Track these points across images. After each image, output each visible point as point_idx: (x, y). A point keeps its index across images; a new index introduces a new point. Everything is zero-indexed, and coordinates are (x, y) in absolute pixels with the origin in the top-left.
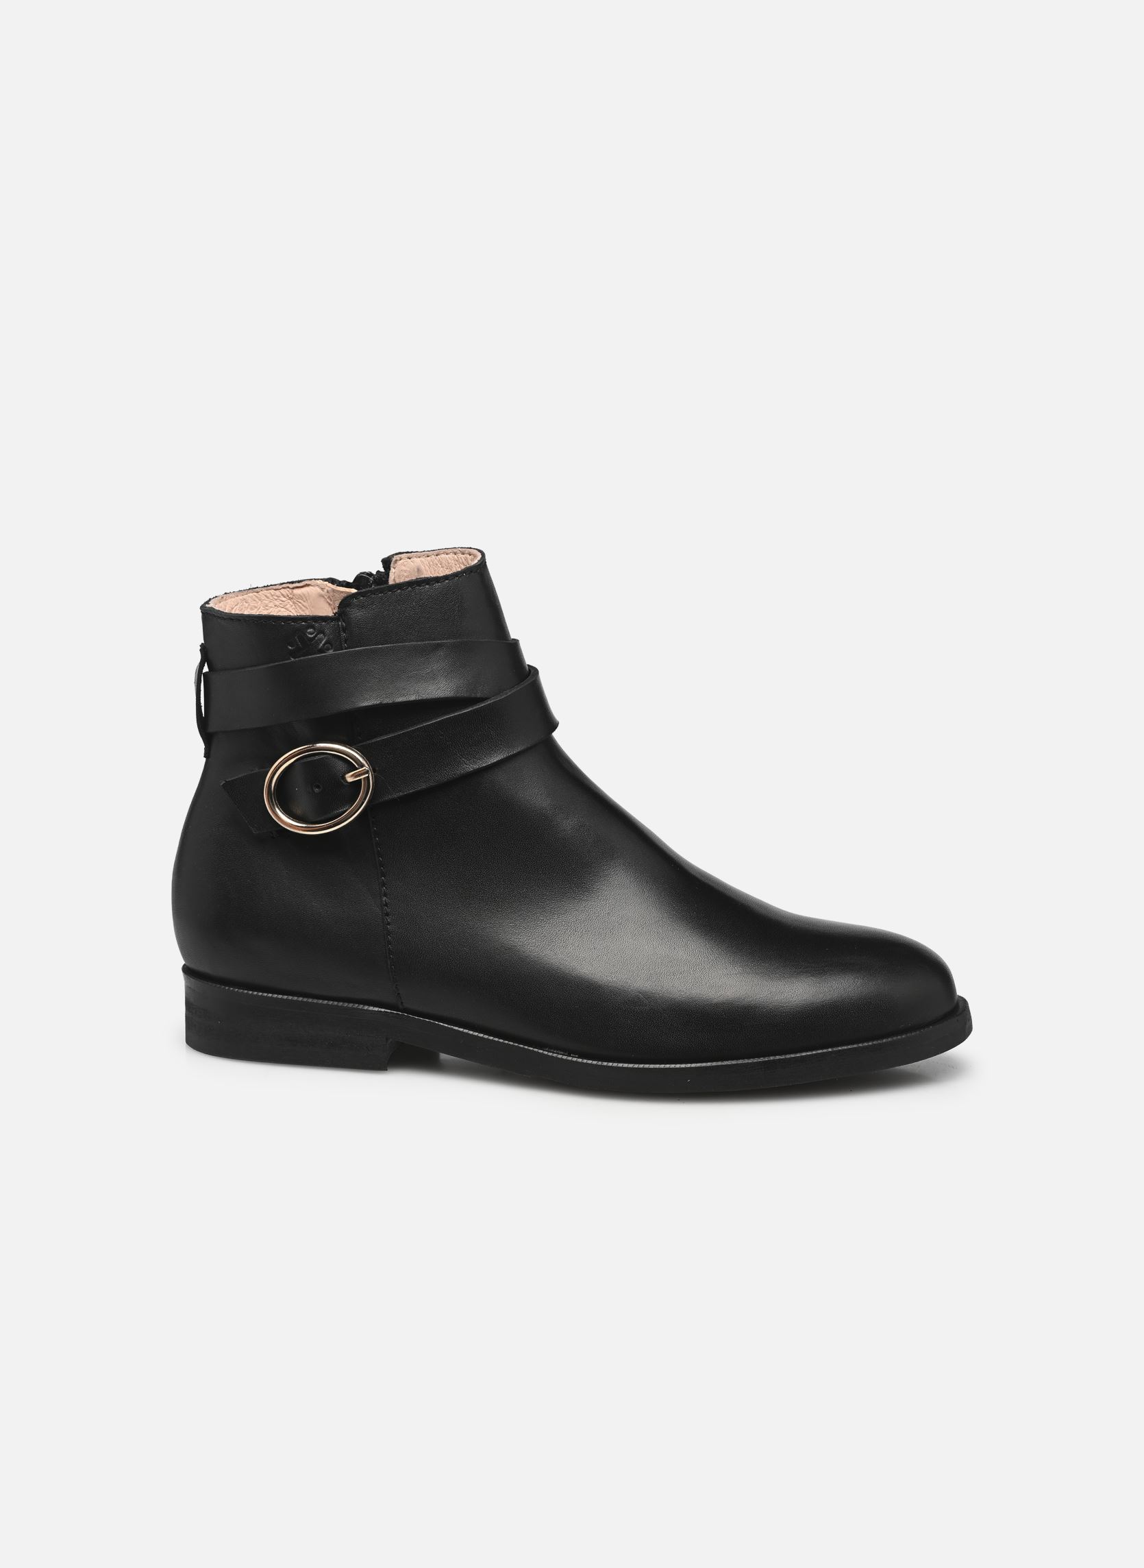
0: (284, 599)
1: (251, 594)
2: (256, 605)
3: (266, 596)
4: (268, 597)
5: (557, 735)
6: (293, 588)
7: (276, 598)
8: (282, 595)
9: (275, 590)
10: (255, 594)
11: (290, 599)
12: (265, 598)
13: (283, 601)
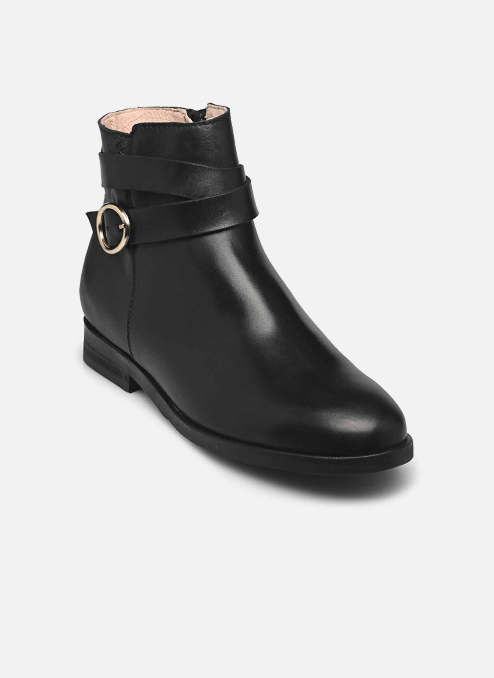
0: (170, 116)
1: (154, 110)
2: (156, 117)
3: (162, 113)
4: (162, 114)
5: (256, 221)
6: (174, 111)
7: (167, 115)
8: (170, 114)
9: (166, 110)
10: (156, 110)
11: (173, 117)
12: (161, 113)
13: (170, 117)
